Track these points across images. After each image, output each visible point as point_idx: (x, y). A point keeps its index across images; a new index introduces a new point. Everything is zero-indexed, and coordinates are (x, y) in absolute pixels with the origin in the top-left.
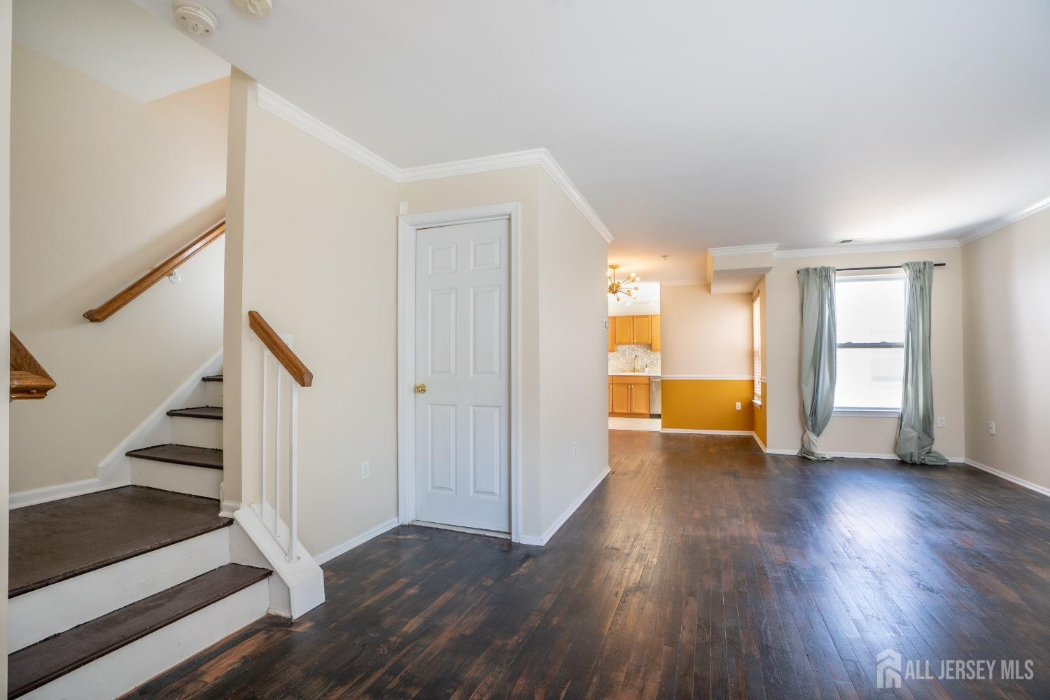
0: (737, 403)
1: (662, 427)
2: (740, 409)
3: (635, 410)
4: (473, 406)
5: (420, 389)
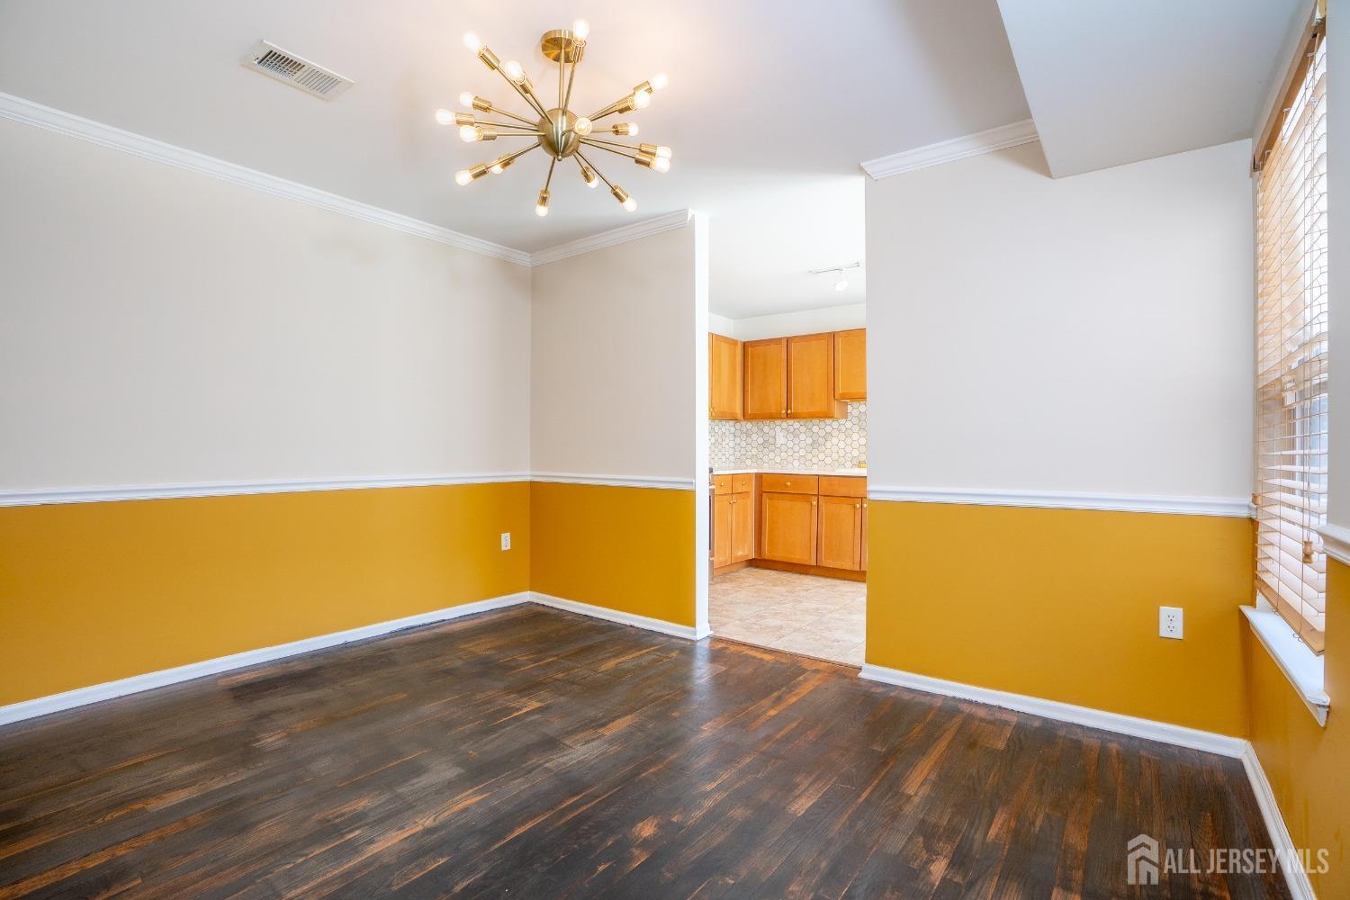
0: (1165, 611)
2: (1178, 634)
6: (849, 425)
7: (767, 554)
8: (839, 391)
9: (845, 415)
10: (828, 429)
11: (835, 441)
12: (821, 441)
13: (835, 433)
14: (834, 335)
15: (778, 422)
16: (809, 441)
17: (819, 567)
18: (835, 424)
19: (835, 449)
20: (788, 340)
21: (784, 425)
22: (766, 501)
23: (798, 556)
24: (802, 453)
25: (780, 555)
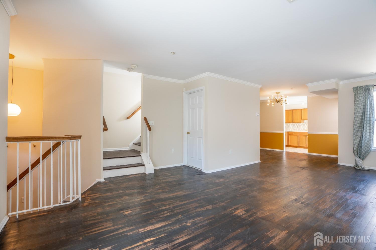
1: (308, 152)
3: (300, 146)
4: (198, 137)
5: (188, 133)
6: (304, 124)
7: (290, 144)
8: (302, 118)
9: (303, 122)
10: (300, 124)
11: (301, 126)
12: (299, 126)
13: (301, 125)
14: (301, 109)
15: (290, 123)
16: (297, 126)
17: (299, 146)
18: (301, 124)
19: (301, 128)
20: (293, 110)
21: (292, 124)
22: (289, 136)
23: (295, 145)
24: (295, 128)
25: (292, 145)
